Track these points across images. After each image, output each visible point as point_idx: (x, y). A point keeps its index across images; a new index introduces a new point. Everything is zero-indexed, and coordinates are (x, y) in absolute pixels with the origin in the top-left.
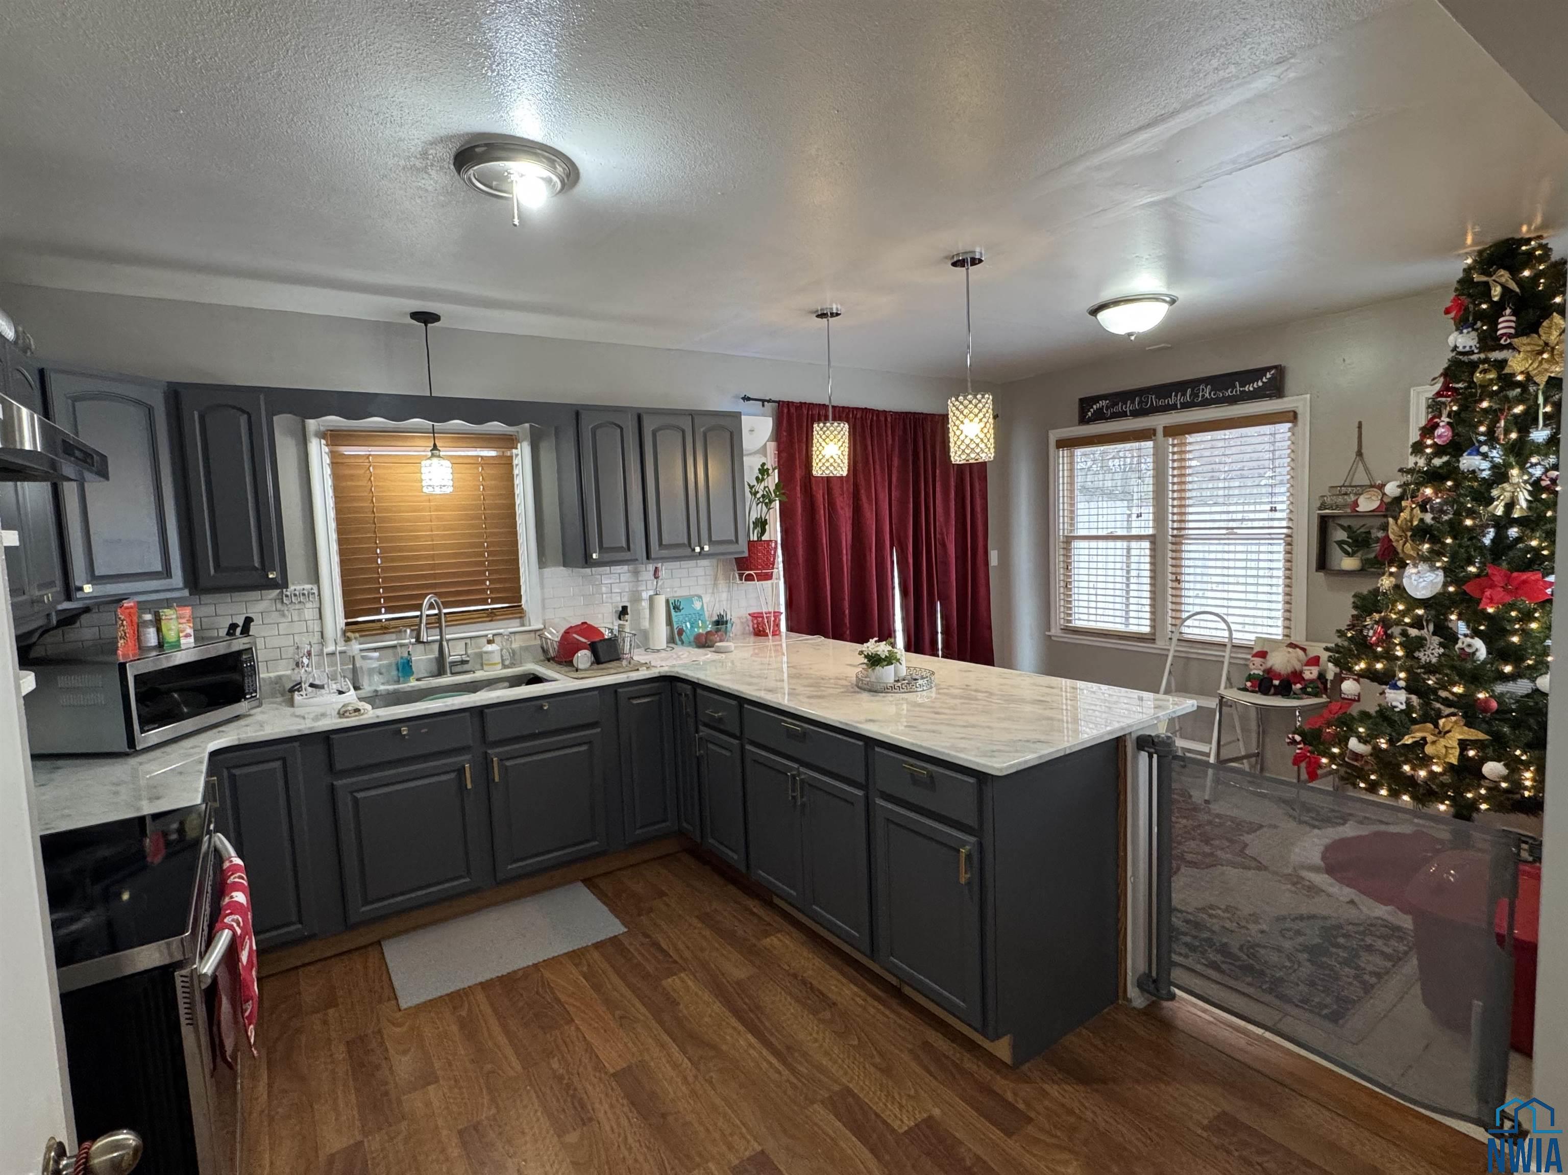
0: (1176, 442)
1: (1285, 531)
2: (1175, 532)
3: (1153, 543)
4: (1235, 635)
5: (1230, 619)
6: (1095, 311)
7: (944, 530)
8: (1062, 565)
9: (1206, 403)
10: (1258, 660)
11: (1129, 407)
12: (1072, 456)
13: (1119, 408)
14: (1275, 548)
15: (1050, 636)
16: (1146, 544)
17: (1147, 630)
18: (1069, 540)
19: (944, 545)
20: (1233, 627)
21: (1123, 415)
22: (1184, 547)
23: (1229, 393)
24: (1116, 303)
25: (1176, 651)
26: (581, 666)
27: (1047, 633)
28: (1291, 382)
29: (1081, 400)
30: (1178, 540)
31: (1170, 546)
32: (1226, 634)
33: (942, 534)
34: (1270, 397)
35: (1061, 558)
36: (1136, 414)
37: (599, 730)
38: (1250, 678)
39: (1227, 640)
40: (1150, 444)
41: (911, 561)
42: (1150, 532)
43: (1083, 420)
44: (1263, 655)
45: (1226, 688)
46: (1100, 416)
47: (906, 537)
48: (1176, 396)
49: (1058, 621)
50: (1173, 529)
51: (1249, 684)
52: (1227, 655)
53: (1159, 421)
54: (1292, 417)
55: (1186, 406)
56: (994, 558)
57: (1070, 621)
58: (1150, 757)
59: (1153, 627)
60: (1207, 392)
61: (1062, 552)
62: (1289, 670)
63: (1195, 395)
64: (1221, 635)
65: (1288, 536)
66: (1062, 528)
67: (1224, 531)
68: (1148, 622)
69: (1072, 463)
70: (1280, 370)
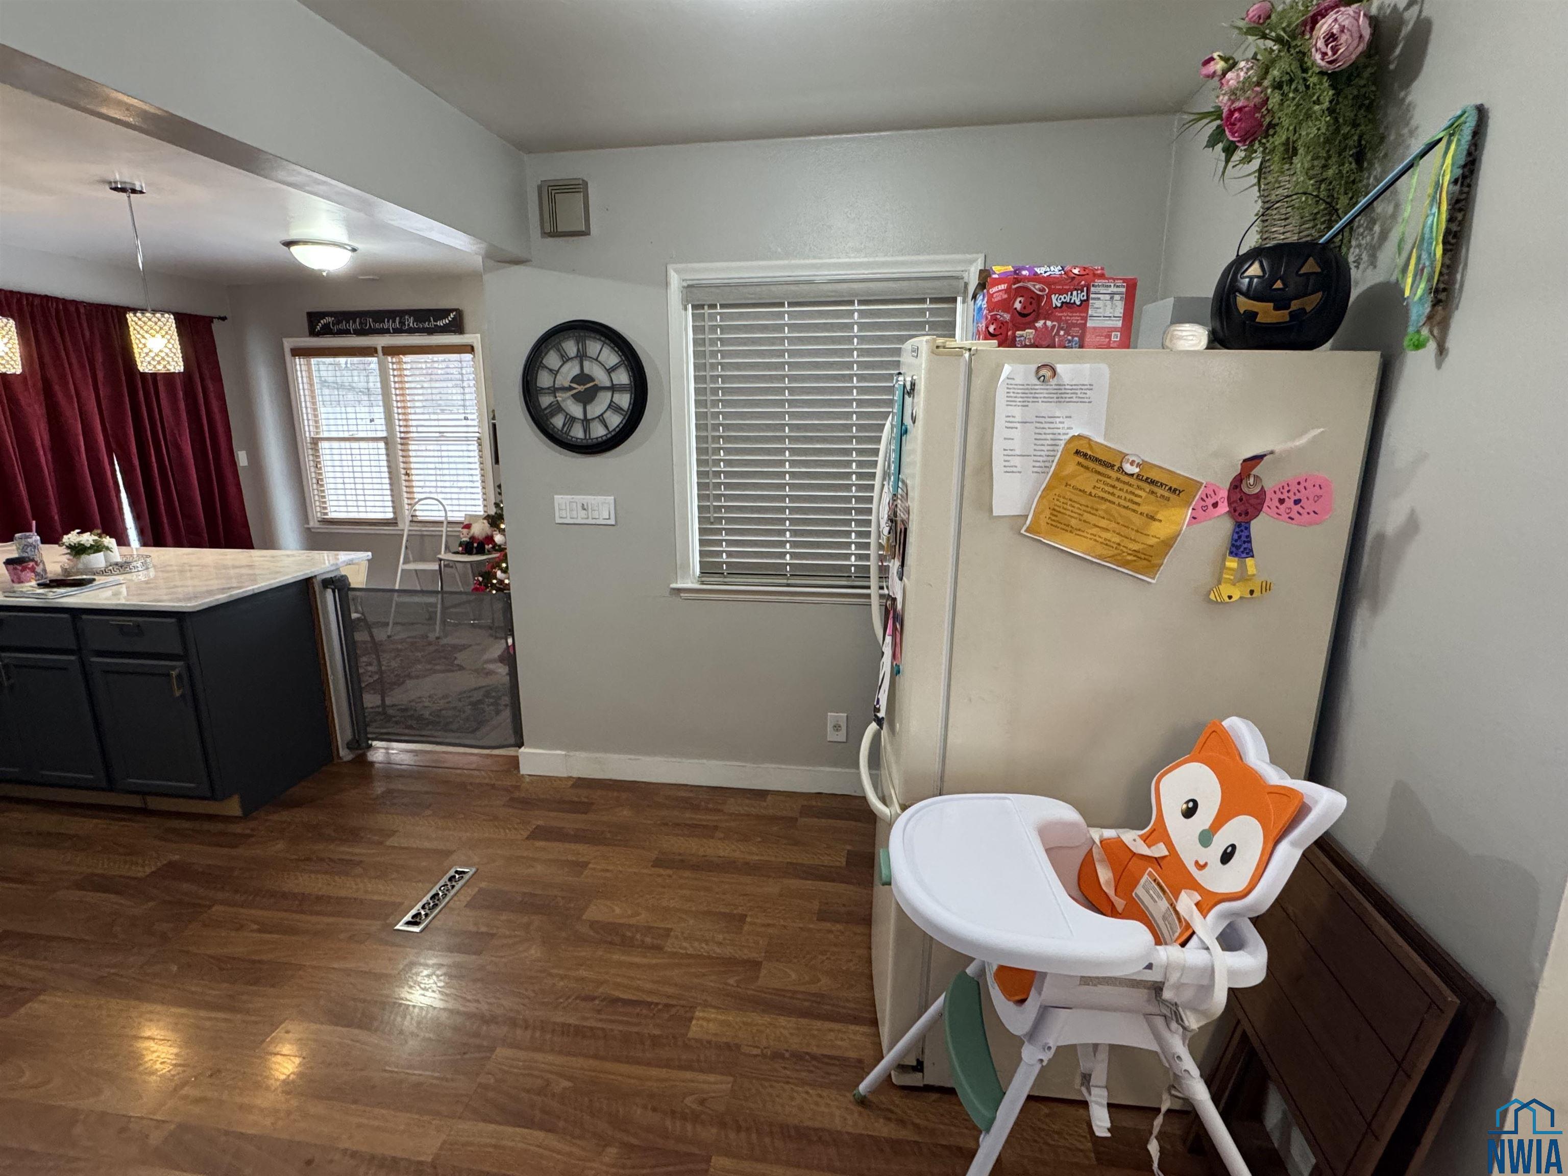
0: (394, 360)
1: (477, 435)
2: (403, 435)
3: (386, 444)
4: (449, 514)
5: (444, 502)
6: (289, 244)
7: (176, 432)
8: (312, 463)
9: (411, 331)
10: (465, 531)
11: (351, 326)
12: (309, 365)
13: (343, 326)
14: (471, 448)
15: (309, 529)
16: (382, 445)
17: (391, 516)
18: (315, 442)
19: (178, 447)
20: (448, 508)
21: (346, 332)
22: (411, 447)
23: (426, 325)
25: (410, 530)
27: (306, 526)
28: (469, 321)
29: (309, 314)
30: (405, 441)
31: (400, 447)
32: (443, 513)
33: (173, 435)
34: (455, 332)
35: (311, 458)
36: (360, 333)
38: (461, 544)
39: (443, 519)
40: (375, 359)
41: (136, 462)
42: (384, 434)
43: (313, 333)
44: (468, 526)
45: (445, 553)
46: (327, 331)
48: (388, 322)
49: (316, 513)
50: (401, 432)
51: (460, 549)
52: (444, 529)
53: (380, 341)
54: (470, 349)
55: (398, 331)
56: (242, 459)
57: (326, 514)
58: (334, 592)
59: (395, 513)
60: (410, 322)
61: (310, 452)
63: (402, 323)
64: (438, 516)
65: (479, 439)
66: (308, 431)
67: (438, 435)
68: (391, 509)
69: (309, 371)
70: (459, 313)
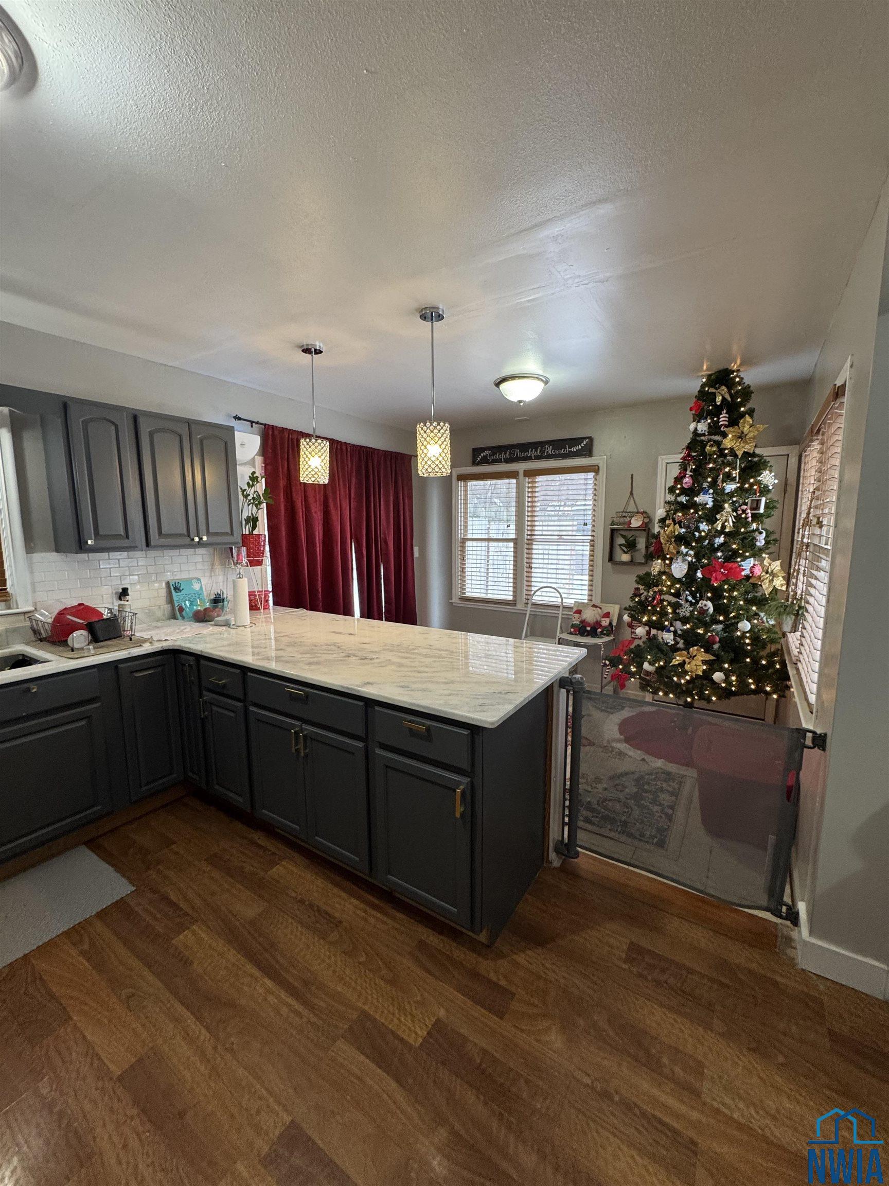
0: (530, 480)
1: (590, 538)
2: (529, 537)
3: (515, 544)
4: (565, 600)
5: (561, 591)
6: (498, 384)
7: (387, 532)
8: (460, 557)
9: (549, 457)
10: (577, 615)
11: (503, 456)
12: (466, 486)
13: (497, 456)
14: (585, 548)
15: (452, 603)
16: (511, 544)
17: (511, 598)
18: (464, 541)
19: (386, 543)
20: (564, 596)
21: (498, 461)
22: (534, 547)
23: (562, 451)
24: (513, 377)
25: (531, 611)
26: (76, 646)
27: (450, 601)
28: (596, 448)
29: (474, 450)
30: (530, 542)
31: (526, 546)
32: (559, 600)
33: (385, 534)
34: (585, 456)
35: (459, 553)
36: (508, 461)
37: (98, 705)
38: (573, 626)
39: (560, 604)
40: (514, 481)
41: (365, 553)
42: (513, 536)
43: (475, 463)
44: (579, 612)
45: (560, 633)
46: (485, 461)
47: (362, 536)
48: (532, 451)
49: (457, 593)
50: (528, 535)
51: (572, 630)
52: (560, 612)
53: (521, 467)
54: (595, 469)
55: (538, 458)
56: (416, 554)
57: (464, 593)
58: (568, 692)
59: (514, 596)
60: (549, 450)
61: (460, 548)
62: (595, 621)
63: (542, 451)
64: (556, 601)
65: (593, 541)
66: (460, 534)
67: (556, 537)
68: (511, 593)
69: (466, 491)
70: (591, 439)
